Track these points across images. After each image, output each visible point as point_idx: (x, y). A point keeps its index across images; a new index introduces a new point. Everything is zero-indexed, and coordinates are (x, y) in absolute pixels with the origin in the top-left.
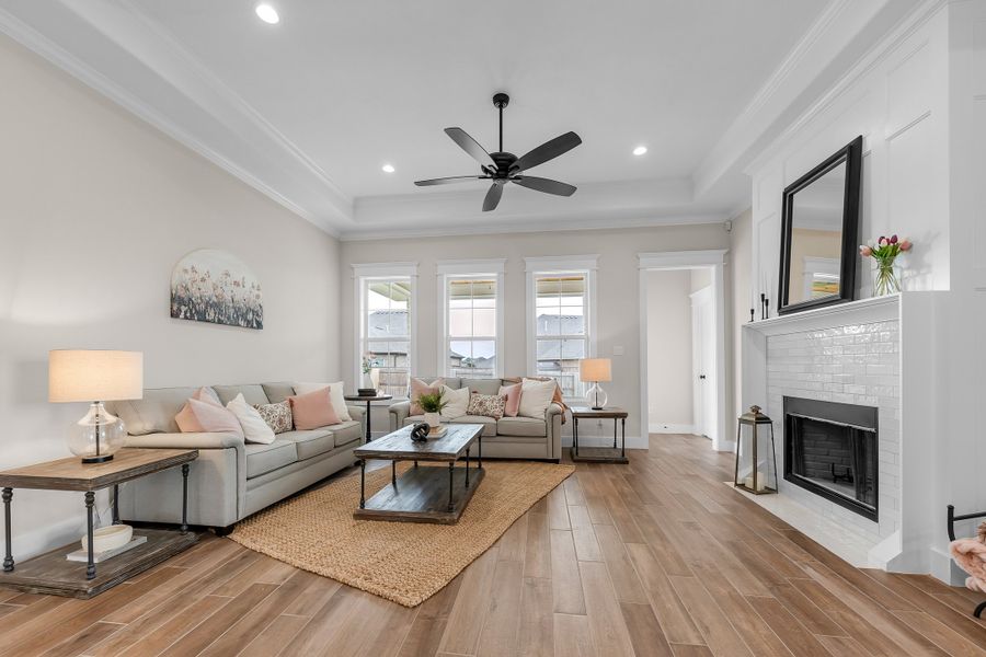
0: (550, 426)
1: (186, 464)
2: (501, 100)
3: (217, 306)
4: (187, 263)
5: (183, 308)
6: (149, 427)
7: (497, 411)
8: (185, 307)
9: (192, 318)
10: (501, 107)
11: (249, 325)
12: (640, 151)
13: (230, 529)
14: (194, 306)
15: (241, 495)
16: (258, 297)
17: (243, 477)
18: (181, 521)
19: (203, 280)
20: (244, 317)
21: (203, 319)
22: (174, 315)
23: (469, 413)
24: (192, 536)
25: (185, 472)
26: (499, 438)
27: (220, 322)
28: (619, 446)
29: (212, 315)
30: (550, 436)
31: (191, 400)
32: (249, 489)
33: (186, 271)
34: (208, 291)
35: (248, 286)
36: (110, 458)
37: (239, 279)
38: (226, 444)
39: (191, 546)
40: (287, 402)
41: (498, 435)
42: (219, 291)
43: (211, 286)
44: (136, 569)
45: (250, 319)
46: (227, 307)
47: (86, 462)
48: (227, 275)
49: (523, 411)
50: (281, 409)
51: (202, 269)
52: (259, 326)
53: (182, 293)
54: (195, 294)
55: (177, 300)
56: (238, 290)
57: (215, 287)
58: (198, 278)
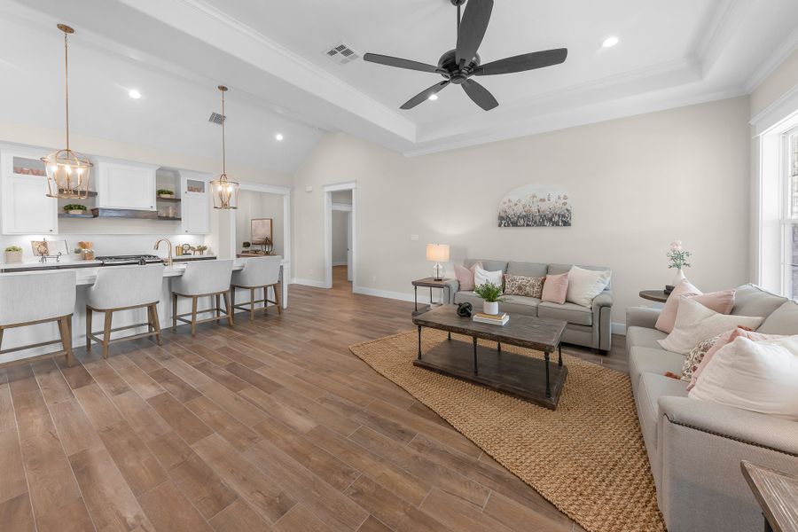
3: (525, 217)
4: (506, 200)
5: (503, 222)
8: (506, 221)
9: (509, 225)
11: (556, 224)
14: (510, 219)
16: (565, 204)
19: (516, 205)
20: (550, 220)
21: (515, 224)
22: (500, 226)
27: (528, 225)
29: (522, 222)
33: (505, 203)
34: (519, 210)
35: (553, 199)
37: (544, 197)
42: (526, 209)
43: (521, 206)
45: (557, 220)
46: (534, 216)
48: (535, 196)
51: (515, 200)
52: (570, 225)
53: (503, 214)
54: (510, 213)
55: (501, 218)
56: (544, 203)
57: (524, 206)
58: (512, 204)
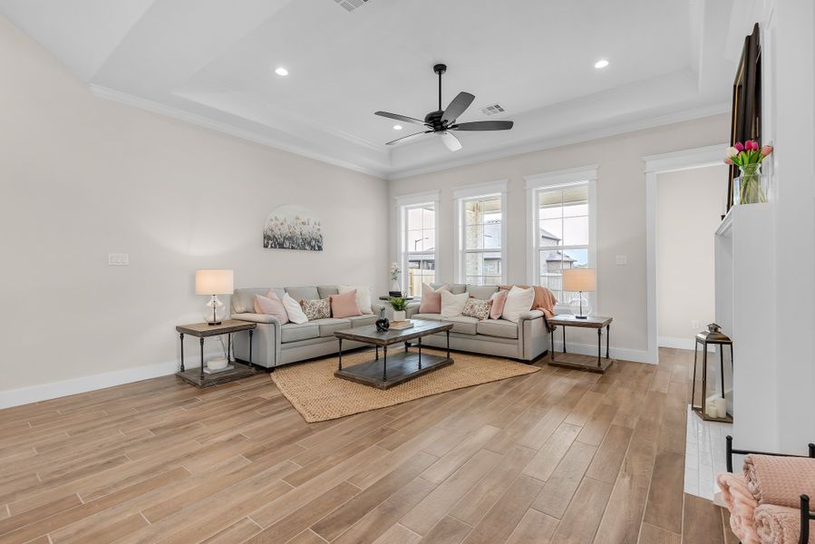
0: (520, 330)
1: (250, 330)
2: (440, 69)
3: (290, 239)
4: (272, 215)
5: (270, 242)
6: (243, 309)
7: (482, 314)
8: (273, 241)
9: (275, 247)
10: (440, 74)
11: (313, 248)
12: (602, 64)
13: (272, 370)
14: (277, 240)
15: (277, 352)
16: (319, 230)
17: (279, 341)
18: (248, 360)
19: (282, 223)
20: (309, 244)
21: (281, 246)
22: (266, 246)
23: (464, 314)
24: (253, 370)
25: (251, 335)
26: (479, 337)
27: (293, 248)
28: (603, 355)
29: (288, 244)
30: (521, 338)
31: (257, 296)
32: (282, 349)
33: (272, 220)
34: (285, 231)
35: (312, 223)
36: (219, 324)
37: (305, 220)
38: (268, 321)
39: (251, 375)
40: (328, 299)
41: (478, 334)
42: (292, 229)
43: (286, 227)
44: (223, 380)
45: (314, 244)
46: (298, 238)
47: (210, 324)
48: (298, 218)
49: (505, 315)
50: (322, 304)
51: (281, 218)
52: (320, 248)
53: (269, 233)
54: (277, 233)
55: (267, 237)
56: (305, 227)
57: (289, 227)
58: (279, 223)
